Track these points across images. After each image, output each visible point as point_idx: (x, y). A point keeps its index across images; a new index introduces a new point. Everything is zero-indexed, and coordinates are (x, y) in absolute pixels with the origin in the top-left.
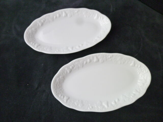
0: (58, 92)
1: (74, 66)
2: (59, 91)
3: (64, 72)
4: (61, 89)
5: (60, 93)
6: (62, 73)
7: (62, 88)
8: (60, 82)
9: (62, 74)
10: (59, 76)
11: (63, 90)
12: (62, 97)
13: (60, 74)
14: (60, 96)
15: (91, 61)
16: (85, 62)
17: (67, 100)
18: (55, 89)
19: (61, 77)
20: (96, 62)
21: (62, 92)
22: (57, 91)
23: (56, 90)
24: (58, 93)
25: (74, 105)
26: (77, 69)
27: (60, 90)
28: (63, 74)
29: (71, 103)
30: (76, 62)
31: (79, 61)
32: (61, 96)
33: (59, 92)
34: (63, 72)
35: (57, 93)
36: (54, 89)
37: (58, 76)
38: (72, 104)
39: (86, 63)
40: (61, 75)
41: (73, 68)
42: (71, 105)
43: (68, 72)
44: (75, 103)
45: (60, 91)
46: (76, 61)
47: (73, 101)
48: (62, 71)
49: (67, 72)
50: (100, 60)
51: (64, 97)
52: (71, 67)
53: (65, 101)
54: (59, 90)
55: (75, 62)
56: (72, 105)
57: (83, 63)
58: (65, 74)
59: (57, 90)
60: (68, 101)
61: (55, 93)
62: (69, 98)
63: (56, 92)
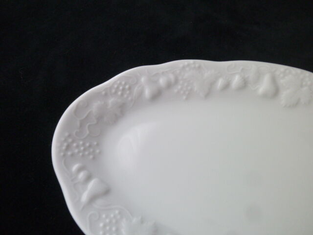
0: (76, 151)
1: (177, 81)
2: (82, 148)
3: (130, 88)
4: (90, 146)
5: (83, 156)
6: (124, 89)
7: (98, 145)
8: (100, 118)
9: (120, 93)
10: (106, 94)
11: (100, 153)
12: (82, 175)
13: (113, 91)
14: (75, 167)
15: (244, 85)
16: (220, 83)
17: (93, 199)
18: (70, 136)
19: (111, 101)
20: (265, 96)
21: (91, 157)
22: (75, 145)
23: (70, 140)
24: (72, 155)
25: (114, 229)
26: (184, 97)
27: (88, 144)
28: (122, 95)
29: (104, 216)
30: (187, 69)
31: (200, 67)
32: (80, 170)
33: (81, 154)
34: (127, 87)
35: (69, 153)
36: (67, 134)
37: (103, 93)
38: (107, 221)
39: (227, 86)
40: (116, 92)
41: (169, 86)
42: (101, 225)
43: (147, 93)
44: (124, 224)
45: (85, 150)
46: (189, 65)
47: (117, 212)
48: (126, 84)
49: (141, 93)
50: (284, 95)
51: (89, 178)
52: (162, 81)
53: (85, 197)
54: (84, 144)
55: (184, 67)
56: (105, 226)
57: (213, 84)
58: (130, 98)
59: (73, 142)
60: (99, 202)
61: (64, 148)
62: (107, 192)
63: (68, 147)
